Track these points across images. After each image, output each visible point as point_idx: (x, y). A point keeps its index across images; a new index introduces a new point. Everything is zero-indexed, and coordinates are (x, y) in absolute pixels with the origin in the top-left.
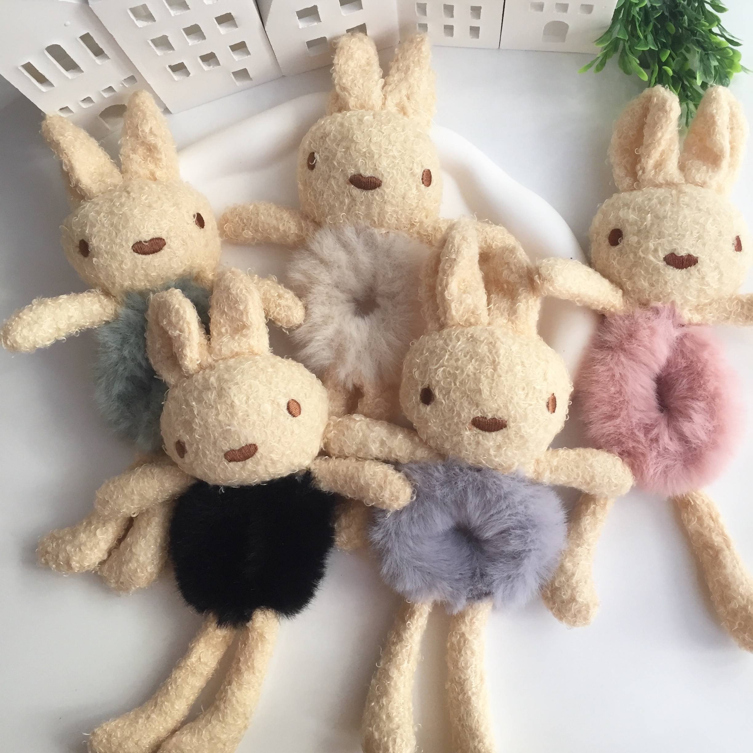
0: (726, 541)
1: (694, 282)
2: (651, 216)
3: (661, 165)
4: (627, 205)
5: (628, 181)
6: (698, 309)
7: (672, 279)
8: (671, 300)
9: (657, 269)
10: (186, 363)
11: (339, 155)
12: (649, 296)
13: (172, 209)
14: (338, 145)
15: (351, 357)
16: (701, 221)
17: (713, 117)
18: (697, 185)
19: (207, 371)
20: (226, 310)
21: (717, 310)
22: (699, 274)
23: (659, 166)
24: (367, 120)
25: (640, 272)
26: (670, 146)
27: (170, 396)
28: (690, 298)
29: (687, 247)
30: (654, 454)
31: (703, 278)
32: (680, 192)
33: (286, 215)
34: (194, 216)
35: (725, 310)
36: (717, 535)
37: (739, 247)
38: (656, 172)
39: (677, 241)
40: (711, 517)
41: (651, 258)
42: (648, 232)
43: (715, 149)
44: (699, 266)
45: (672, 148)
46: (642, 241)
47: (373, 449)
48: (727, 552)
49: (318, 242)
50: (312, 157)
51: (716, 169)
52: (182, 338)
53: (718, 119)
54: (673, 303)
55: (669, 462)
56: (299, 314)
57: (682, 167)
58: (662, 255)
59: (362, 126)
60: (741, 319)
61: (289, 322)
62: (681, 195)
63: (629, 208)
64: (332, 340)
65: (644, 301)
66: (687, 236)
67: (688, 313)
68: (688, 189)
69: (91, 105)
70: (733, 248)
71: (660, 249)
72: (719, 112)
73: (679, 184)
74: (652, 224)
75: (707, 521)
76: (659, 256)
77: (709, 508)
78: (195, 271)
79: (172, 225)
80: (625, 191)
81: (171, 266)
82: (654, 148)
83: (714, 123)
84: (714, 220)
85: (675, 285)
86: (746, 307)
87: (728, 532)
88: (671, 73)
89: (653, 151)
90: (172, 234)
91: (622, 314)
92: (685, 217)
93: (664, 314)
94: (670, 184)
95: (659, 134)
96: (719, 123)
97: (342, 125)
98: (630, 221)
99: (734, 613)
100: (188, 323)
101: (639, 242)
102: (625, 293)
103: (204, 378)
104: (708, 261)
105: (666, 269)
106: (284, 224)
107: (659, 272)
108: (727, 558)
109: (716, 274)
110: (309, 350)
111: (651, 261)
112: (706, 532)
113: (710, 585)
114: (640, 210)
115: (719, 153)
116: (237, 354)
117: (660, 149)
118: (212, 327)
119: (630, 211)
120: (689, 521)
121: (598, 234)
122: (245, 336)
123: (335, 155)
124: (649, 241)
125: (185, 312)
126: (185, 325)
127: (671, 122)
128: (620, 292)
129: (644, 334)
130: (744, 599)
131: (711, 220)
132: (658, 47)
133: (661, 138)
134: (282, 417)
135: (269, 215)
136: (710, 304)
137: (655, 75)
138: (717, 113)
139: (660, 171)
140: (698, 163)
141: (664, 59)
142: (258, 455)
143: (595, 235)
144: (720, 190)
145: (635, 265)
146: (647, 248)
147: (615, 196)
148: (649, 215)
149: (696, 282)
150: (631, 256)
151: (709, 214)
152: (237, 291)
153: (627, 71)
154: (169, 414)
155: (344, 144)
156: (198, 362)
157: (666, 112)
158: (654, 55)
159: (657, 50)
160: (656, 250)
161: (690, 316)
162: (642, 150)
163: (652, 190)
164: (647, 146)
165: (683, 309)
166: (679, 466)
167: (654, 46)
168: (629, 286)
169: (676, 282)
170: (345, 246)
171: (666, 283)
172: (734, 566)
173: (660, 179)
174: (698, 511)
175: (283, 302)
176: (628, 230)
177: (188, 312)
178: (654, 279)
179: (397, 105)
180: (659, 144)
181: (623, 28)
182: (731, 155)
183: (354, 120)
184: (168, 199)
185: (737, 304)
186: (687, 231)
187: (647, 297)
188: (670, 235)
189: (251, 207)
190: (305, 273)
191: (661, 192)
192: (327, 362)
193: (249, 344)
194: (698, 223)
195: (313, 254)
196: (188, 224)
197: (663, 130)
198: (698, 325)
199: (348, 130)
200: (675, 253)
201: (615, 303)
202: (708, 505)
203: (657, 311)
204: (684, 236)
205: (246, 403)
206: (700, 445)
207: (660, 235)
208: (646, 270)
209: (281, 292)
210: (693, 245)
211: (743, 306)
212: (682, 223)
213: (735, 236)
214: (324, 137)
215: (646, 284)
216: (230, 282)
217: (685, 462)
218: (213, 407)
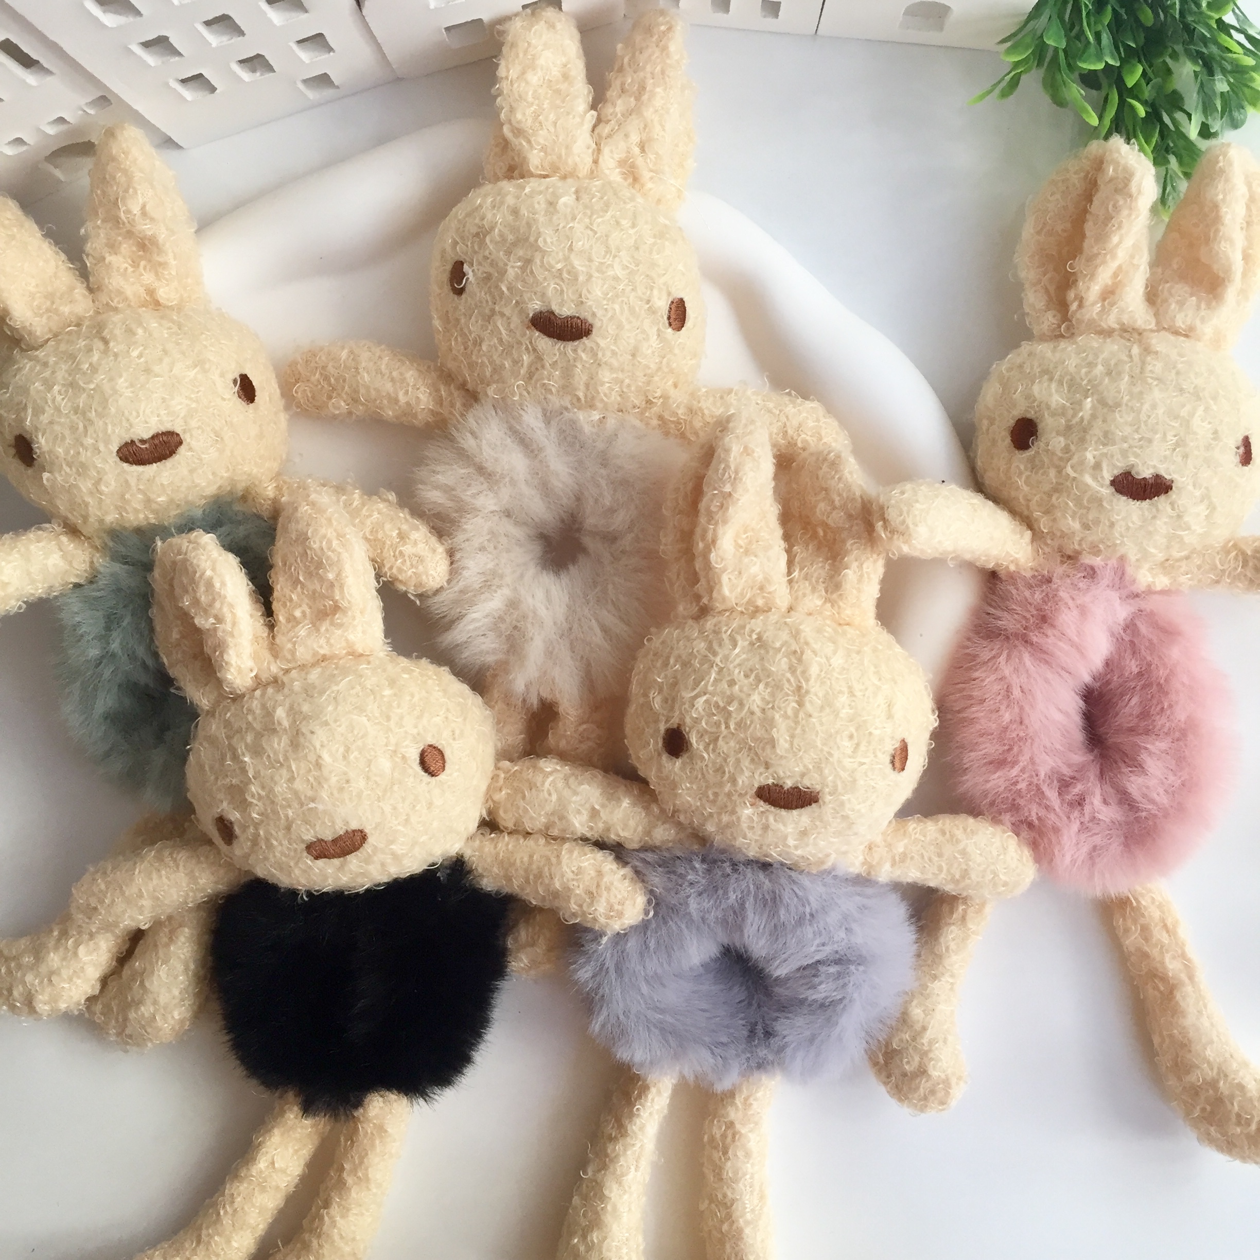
0: (1189, 968)
1: (1162, 525)
2: (1092, 401)
3: (1112, 292)
4: (1047, 373)
5: (1050, 319)
6: (1166, 566)
7: (1123, 519)
8: (1118, 554)
9: (1098, 501)
10: (229, 677)
11: (511, 273)
12: (1080, 544)
13: (192, 374)
14: (508, 253)
15: (535, 650)
16: (1184, 413)
17: (1216, 207)
18: (1176, 333)
19: (270, 690)
20: (301, 578)
21: (1199, 567)
22: (1173, 509)
23: (1109, 294)
24: (565, 205)
25: (1067, 504)
26: (1132, 257)
27: (201, 733)
28: (1153, 550)
29: (1155, 462)
30: (1075, 826)
31: (1179, 517)
32: (1147, 350)
33: (411, 375)
34: (235, 381)
35: (1214, 568)
36: (1174, 958)
37: (1247, 458)
38: (1103, 306)
39: (1138, 451)
40: (1165, 926)
41: (1088, 479)
42: (1085, 431)
43: (1215, 267)
44: (1173, 495)
45: (1135, 262)
46: (1073, 447)
47: (577, 825)
48: (1189, 989)
49: (473, 433)
50: (457, 273)
51: (1214, 303)
52: (220, 634)
53: (1227, 212)
54: (1122, 559)
55: (1097, 840)
56: (439, 569)
57: (1152, 297)
58: (1108, 476)
59: (555, 218)
60: (1240, 585)
61: (419, 585)
62: (1149, 358)
63: (1051, 379)
64: (501, 619)
65: (1069, 553)
66: (1155, 443)
67: (1148, 574)
68: (1161, 343)
69: (24, 148)
70: (1238, 459)
71: (1105, 466)
72: (1228, 198)
73: (1145, 330)
74: (1094, 417)
75: (1158, 934)
76: (1102, 477)
77: (1163, 912)
78: (241, 487)
79: (194, 405)
80: (1043, 338)
81: (193, 482)
82: (1104, 262)
83: (1217, 219)
84: (1207, 409)
85: (1128, 528)
86: (1251, 564)
87: (1192, 952)
88: (1141, 111)
89: (1101, 269)
90: (194, 423)
91: (1028, 574)
92: (1154, 406)
93: (1106, 577)
94: (1128, 332)
95: (1115, 239)
96: (1227, 219)
97: (515, 212)
98: (1053, 405)
99: (1194, 1091)
100: (231, 606)
101: (1066, 450)
102: (1037, 536)
103: (264, 706)
104: (1190, 487)
105: (1115, 500)
106: (407, 392)
107: (1101, 505)
108: (1187, 998)
109: (1202, 509)
110: (458, 635)
111: (1087, 485)
112: (1155, 953)
113: (1156, 1040)
114: (1073, 386)
115: (1221, 275)
116: (324, 658)
117: (1113, 265)
118: (275, 606)
119: (1054, 386)
120: (1127, 930)
121: (992, 421)
122: (341, 625)
123: (503, 273)
124: (1086, 449)
125: (223, 584)
126: (225, 610)
127: (1137, 217)
128: (1028, 534)
129: (1067, 618)
130: (1212, 1069)
131: (1200, 412)
132: (1120, 58)
133: (1117, 245)
134: (412, 779)
135: (379, 371)
136: (1187, 558)
137: (1111, 113)
138: (1224, 200)
139: (1112, 305)
140: (1181, 289)
141: (1130, 82)
142: (367, 848)
143: (985, 422)
144: (1217, 342)
145: (1057, 489)
146: (1082, 462)
147: (1025, 347)
148: (1089, 400)
149: (1165, 523)
150: (1052, 473)
151: (1199, 398)
152: (321, 542)
153: (1059, 101)
154: (201, 767)
155: (521, 253)
156: (253, 674)
157: (1131, 196)
158: (1114, 76)
159: (1118, 64)
160: (1097, 466)
161: (1150, 579)
162: (1079, 265)
163: (1095, 342)
164: (1090, 259)
165: (1138, 568)
166: (1116, 847)
167: (1113, 58)
168: (1044, 525)
169: (1131, 525)
170: (525, 443)
171: (1112, 525)
172: (1200, 1012)
173: (1111, 321)
174: (1143, 915)
175: (408, 549)
176: (1048, 424)
177: (229, 584)
178: (1090, 517)
179: (622, 163)
180: (1114, 257)
181: (1055, 17)
182: (1244, 275)
183: (540, 204)
184: (183, 353)
185: (1236, 558)
186: (1156, 433)
187: (1077, 547)
188: (1125, 439)
189: (344, 354)
190: (448, 490)
191: (1112, 348)
192: (490, 659)
193: (347, 640)
194: (1176, 417)
195: (464, 456)
196: (224, 399)
197: (1123, 231)
198: (1163, 592)
199: (529, 225)
200: (1133, 473)
201: (1017, 556)
202: (1160, 907)
203: (1092, 573)
204: (1150, 441)
205: (345, 757)
206: (1153, 812)
207: (1107, 438)
208: (1078, 501)
209: (405, 527)
210: (1165, 457)
211: (1245, 564)
212: (1149, 417)
213: (1241, 438)
214: (481, 235)
215: (1076, 525)
216: (308, 525)
217: (1126, 837)
218: (282, 765)
